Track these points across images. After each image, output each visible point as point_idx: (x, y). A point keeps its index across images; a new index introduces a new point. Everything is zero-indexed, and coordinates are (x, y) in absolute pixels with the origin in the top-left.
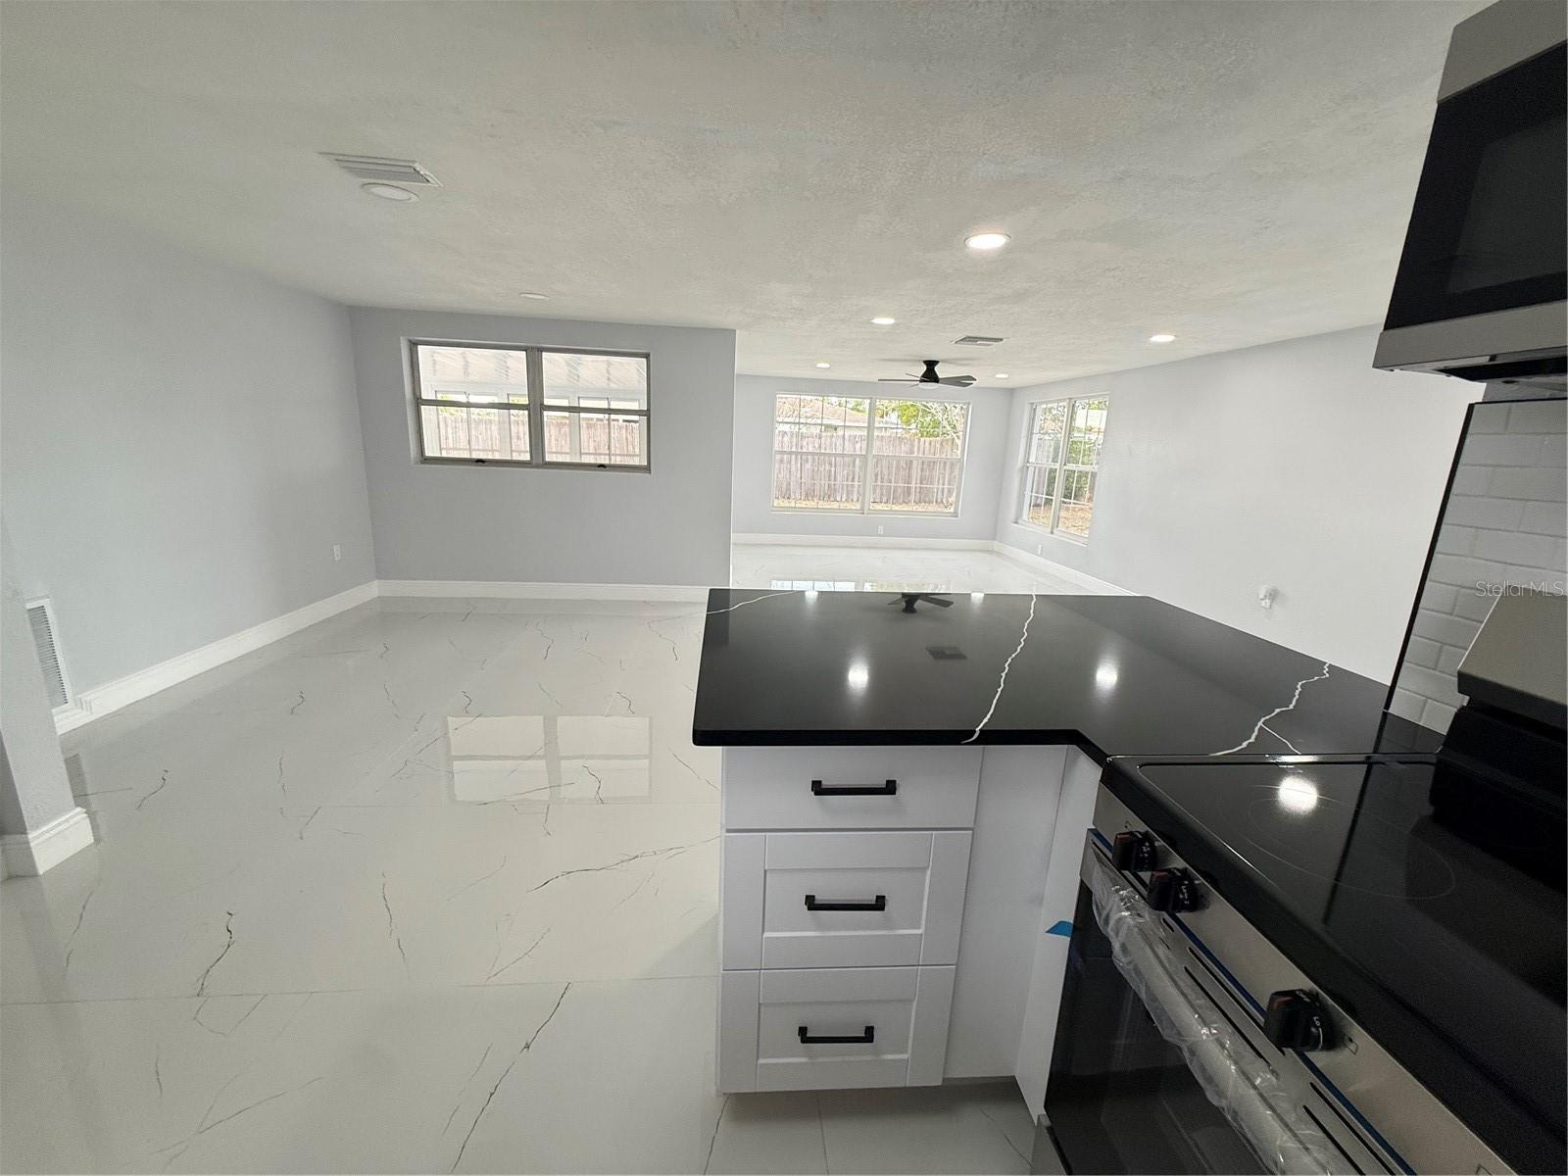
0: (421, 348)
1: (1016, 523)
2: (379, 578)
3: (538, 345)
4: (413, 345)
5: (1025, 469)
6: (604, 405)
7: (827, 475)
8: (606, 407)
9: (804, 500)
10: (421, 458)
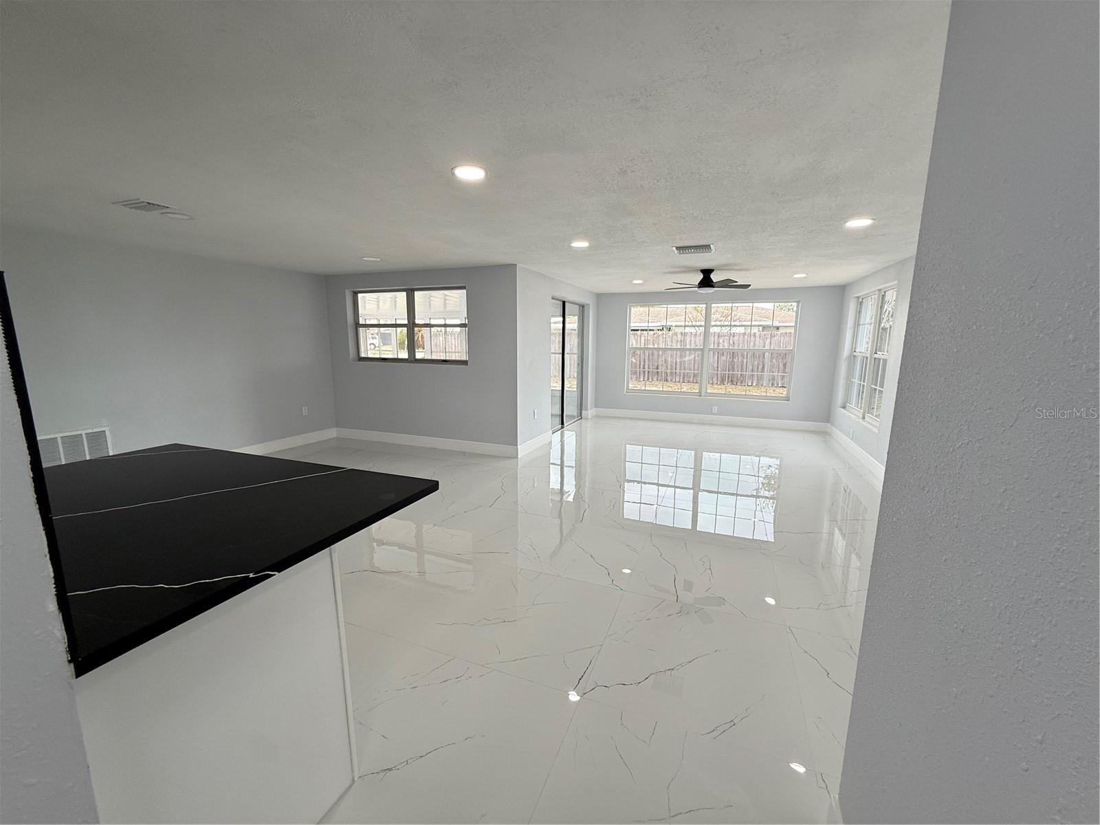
0: (360, 295)
1: (844, 407)
2: (337, 427)
3: (412, 287)
4: (355, 294)
5: (852, 357)
6: (442, 322)
7: (740, 365)
8: (443, 323)
9: (720, 384)
10: (358, 358)
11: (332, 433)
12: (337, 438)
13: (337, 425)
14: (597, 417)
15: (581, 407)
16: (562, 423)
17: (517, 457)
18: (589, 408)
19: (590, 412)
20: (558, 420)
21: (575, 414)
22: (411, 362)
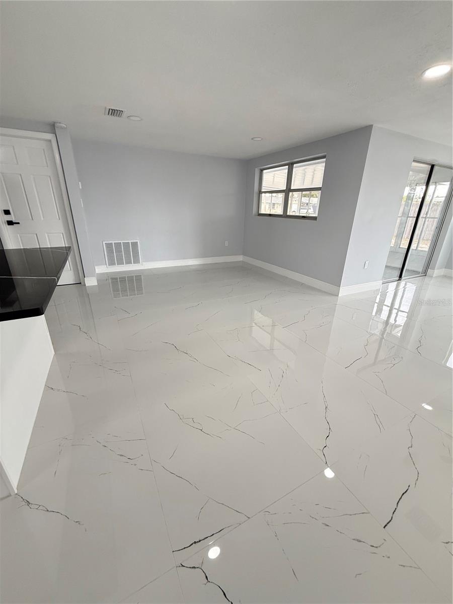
0: (264, 171)
4: (262, 170)
10: (257, 214)
11: (240, 258)
12: (243, 261)
13: (244, 254)
14: (445, 276)
15: (428, 265)
16: (401, 276)
17: (338, 296)
18: (436, 268)
19: (437, 271)
20: (398, 273)
21: (420, 270)
22: (284, 217)
